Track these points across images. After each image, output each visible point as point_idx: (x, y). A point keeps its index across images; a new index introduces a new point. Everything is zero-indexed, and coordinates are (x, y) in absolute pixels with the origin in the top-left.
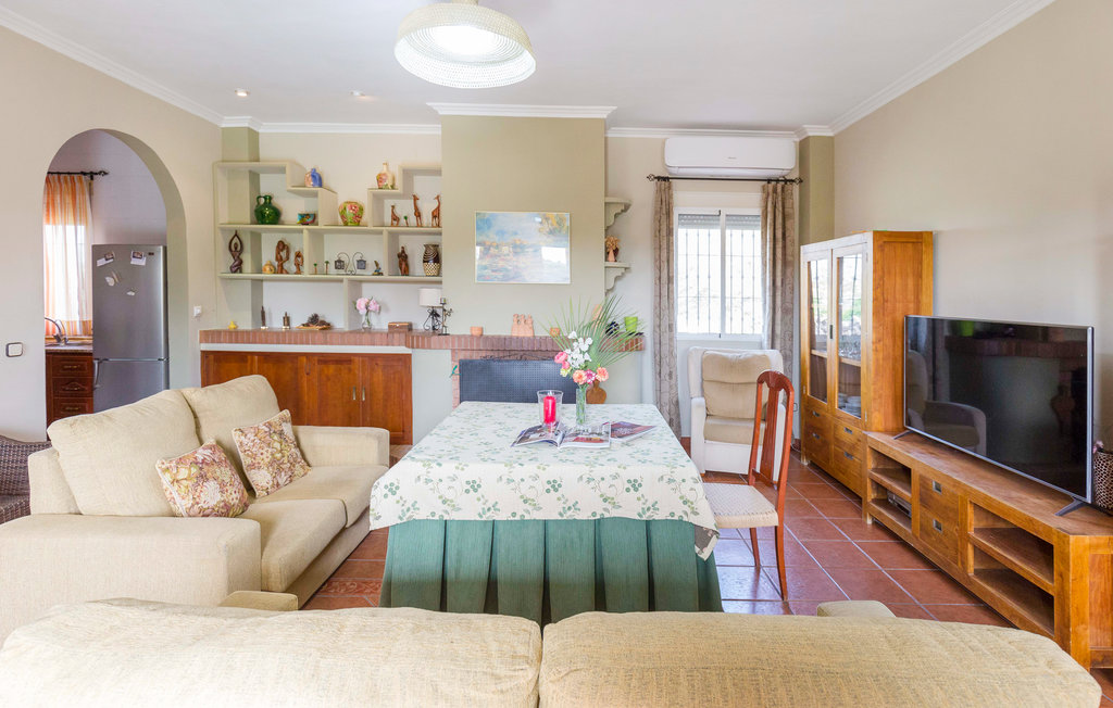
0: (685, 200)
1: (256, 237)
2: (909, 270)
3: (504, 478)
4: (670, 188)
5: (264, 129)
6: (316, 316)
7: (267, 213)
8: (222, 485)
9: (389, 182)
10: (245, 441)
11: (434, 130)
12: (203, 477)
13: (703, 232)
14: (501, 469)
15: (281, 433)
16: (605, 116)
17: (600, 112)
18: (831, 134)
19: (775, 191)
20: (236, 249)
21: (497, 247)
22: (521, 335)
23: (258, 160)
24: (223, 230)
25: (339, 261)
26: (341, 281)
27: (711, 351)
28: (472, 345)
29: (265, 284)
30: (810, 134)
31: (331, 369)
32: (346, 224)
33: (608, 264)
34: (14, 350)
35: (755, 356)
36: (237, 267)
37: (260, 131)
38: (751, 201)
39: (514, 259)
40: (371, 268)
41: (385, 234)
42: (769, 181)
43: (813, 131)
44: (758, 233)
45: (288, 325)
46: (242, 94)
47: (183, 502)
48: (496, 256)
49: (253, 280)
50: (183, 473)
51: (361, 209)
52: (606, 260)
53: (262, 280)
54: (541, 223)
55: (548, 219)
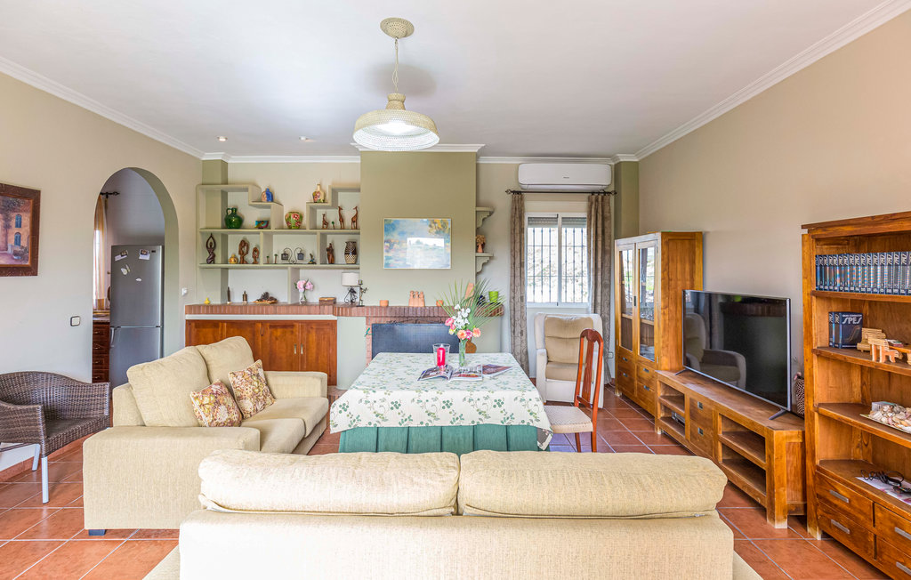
0: (533, 208)
1: (225, 237)
2: (687, 259)
3: (416, 400)
4: (522, 199)
5: (231, 161)
6: (267, 294)
7: (233, 220)
8: (228, 408)
9: (322, 198)
10: (237, 381)
11: (357, 160)
12: (217, 403)
13: (546, 230)
14: (414, 394)
15: (258, 375)
16: (476, 151)
17: (473, 148)
18: (636, 160)
19: (597, 200)
20: (211, 247)
21: (399, 244)
22: (416, 305)
23: (227, 184)
24: (202, 233)
25: (285, 254)
26: (286, 268)
27: (552, 314)
28: (381, 313)
29: (229, 271)
30: (622, 160)
31: (279, 332)
32: (290, 228)
33: (478, 254)
34: (75, 321)
35: (582, 318)
36: (212, 260)
37: (229, 162)
38: (580, 209)
41: (319, 234)
42: (593, 193)
43: (624, 158)
44: (585, 230)
46: (222, 139)
47: (207, 419)
48: (398, 250)
49: (222, 268)
50: (206, 400)
51: (301, 217)
52: (477, 252)
53: (227, 269)
54: (430, 226)
55: (435, 223)
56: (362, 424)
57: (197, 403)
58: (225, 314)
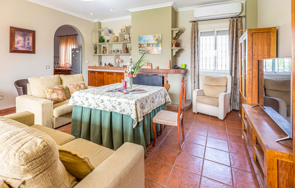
0: (202, 27)
1: (100, 46)
4: (197, 24)
5: (102, 21)
6: (110, 63)
7: (102, 40)
8: (58, 94)
9: (123, 31)
10: (71, 87)
11: (130, 17)
12: (53, 92)
13: (208, 37)
14: (92, 95)
15: (80, 86)
16: (171, 5)
19: (233, 21)
20: (96, 49)
21: (143, 45)
23: (101, 28)
24: (93, 44)
25: (114, 50)
26: (113, 55)
27: (209, 75)
29: (102, 56)
31: (110, 76)
32: (115, 42)
33: (172, 48)
34: (48, 67)
35: (222, 77)
36: (96, 53)
37: (101, 22)
38: (226, 25)
39: (148, 48)
40: (120, 52)
41: (122, 43)
42: (232, 18)
44: (228, 36)
45: (101, 65)
46: (92, 14)
47: (48, 96)
48: (143, 47)
49: (99, 55)
50: (49, 90)
51: (118, 38)
52: (172, 47)
54: (154, 37)
55: (156, 36)
56: (78, 105)
57: (46, 91)
58: (96, 69)
